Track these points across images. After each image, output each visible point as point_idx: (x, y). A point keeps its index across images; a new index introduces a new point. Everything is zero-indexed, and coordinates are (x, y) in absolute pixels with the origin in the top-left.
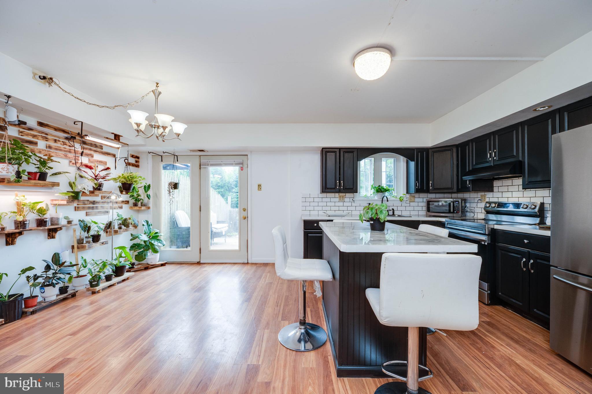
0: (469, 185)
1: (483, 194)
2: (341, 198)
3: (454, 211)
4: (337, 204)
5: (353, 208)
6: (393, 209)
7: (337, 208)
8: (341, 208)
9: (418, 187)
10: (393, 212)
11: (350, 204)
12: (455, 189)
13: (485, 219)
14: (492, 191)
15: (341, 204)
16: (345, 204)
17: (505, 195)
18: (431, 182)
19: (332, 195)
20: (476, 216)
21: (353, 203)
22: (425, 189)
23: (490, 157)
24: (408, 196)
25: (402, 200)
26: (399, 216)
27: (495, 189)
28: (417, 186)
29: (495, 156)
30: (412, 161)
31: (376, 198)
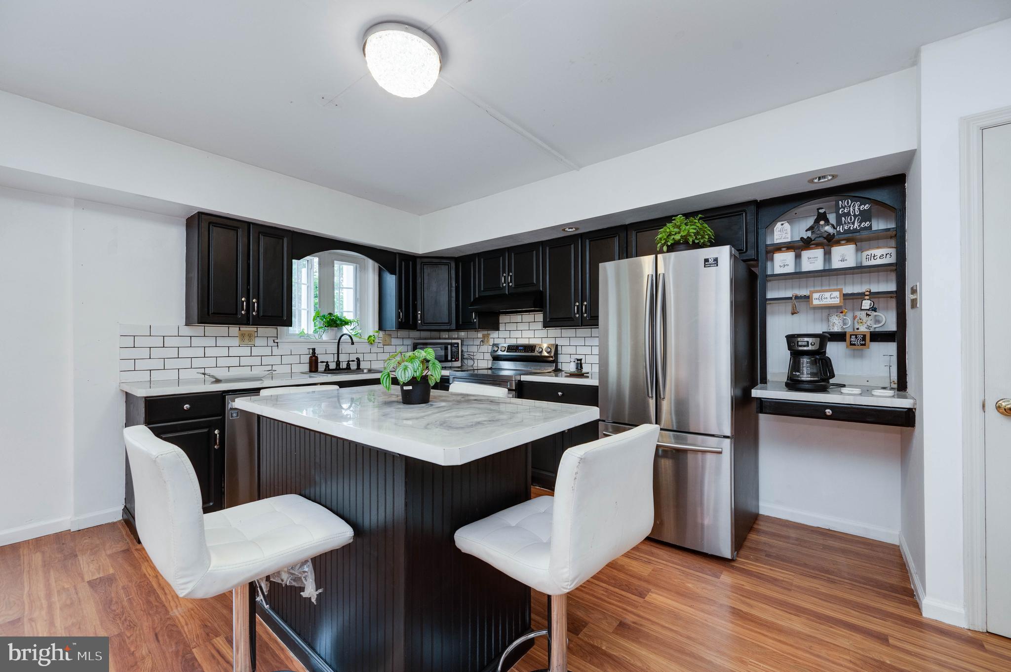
0: (475, 320)
1: (486, 332)
2: (247, 338)
3: (452, 358)
4: (234, 351)
5: (277, 360)
6: (358, 359)
7: (235, 361)
8: (244, 361)
9: (402, 319)
10: (359, 365)
11: (267, 351)
12: (454, 326)
13: (491, 368)
14: (498, 329)
15: (246, 351)
16: (255, 351)
17: (514, 334)
18: (419, 312)
19: (222, 329)
20: (475, 365)
21: (275, 349)
22: (411, 323)
23: (505, 282)
24: (381, 334)
25: (374, 341)
26: (370, 371)
27: (502, 327)
28: (399, 317)
29: (511, 282)
30: (392, 273)
31: (325, 337)
